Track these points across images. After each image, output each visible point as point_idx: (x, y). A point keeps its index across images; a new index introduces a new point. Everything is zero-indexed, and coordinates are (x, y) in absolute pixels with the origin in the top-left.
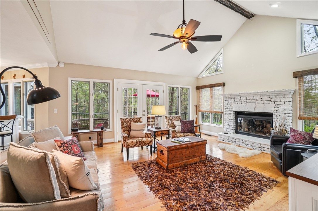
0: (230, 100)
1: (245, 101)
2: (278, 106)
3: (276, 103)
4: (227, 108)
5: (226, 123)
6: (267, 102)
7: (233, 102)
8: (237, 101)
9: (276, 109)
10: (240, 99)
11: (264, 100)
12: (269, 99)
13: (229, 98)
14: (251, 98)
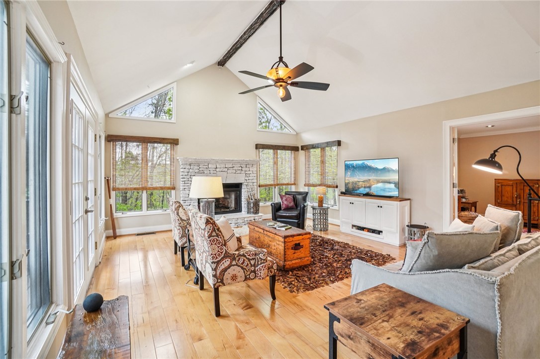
0: (192, 167)
1: (214, 169)
2: (248, 175)
3: (246, 172)
4: (187, 180)
5: (185, 204)
6: (239, 172)
7: (197, 171)
8: (202, 169)
9: (246, 178)
10: (207, 167)
11: (236, 169)
12: (240, 168)
13: (190, 165)
14: (223, 166)
